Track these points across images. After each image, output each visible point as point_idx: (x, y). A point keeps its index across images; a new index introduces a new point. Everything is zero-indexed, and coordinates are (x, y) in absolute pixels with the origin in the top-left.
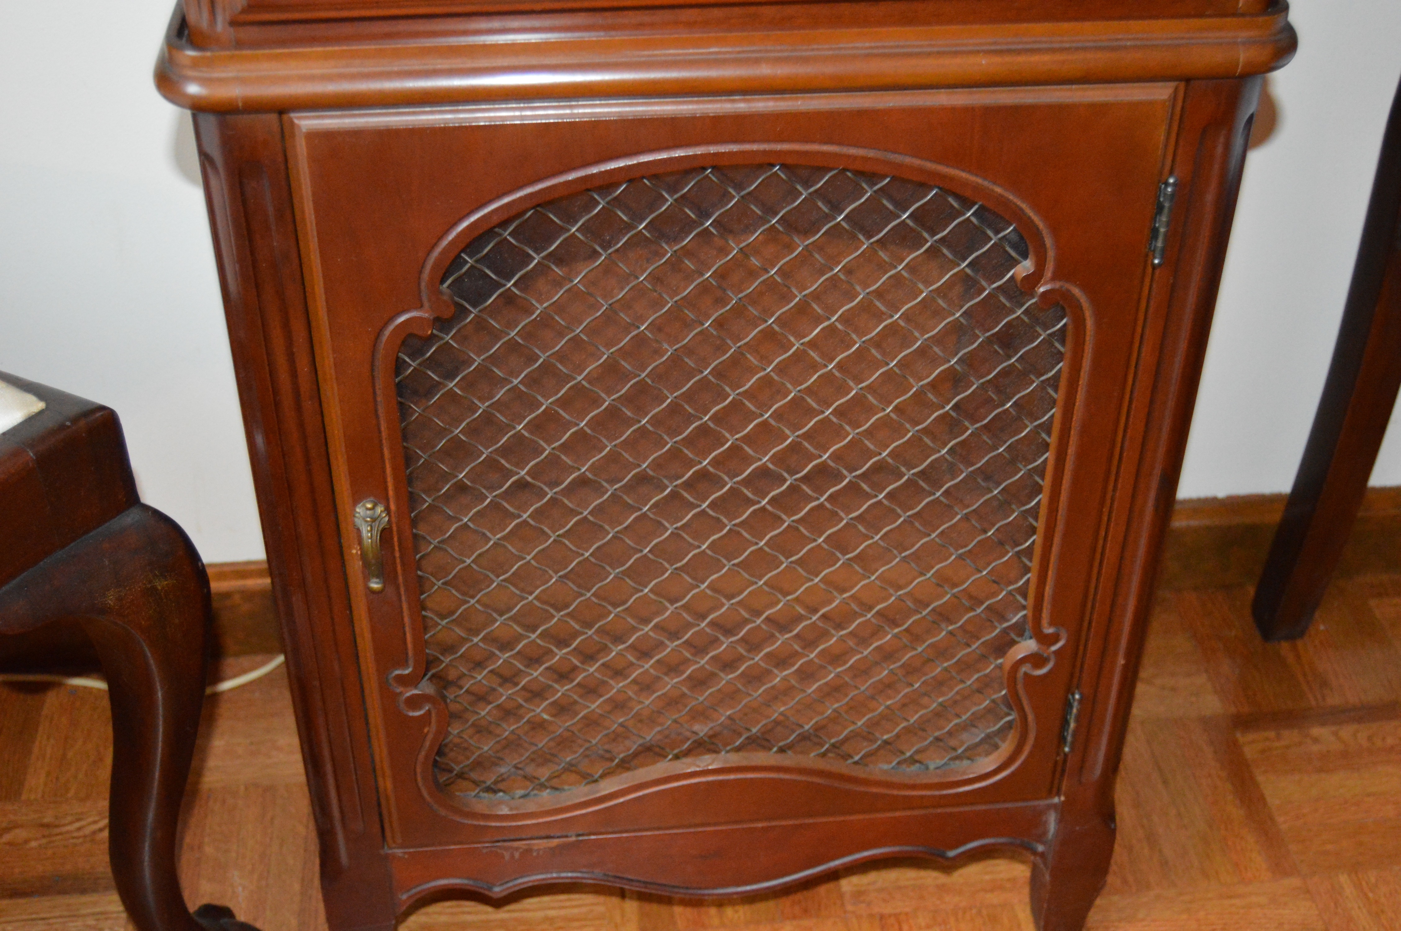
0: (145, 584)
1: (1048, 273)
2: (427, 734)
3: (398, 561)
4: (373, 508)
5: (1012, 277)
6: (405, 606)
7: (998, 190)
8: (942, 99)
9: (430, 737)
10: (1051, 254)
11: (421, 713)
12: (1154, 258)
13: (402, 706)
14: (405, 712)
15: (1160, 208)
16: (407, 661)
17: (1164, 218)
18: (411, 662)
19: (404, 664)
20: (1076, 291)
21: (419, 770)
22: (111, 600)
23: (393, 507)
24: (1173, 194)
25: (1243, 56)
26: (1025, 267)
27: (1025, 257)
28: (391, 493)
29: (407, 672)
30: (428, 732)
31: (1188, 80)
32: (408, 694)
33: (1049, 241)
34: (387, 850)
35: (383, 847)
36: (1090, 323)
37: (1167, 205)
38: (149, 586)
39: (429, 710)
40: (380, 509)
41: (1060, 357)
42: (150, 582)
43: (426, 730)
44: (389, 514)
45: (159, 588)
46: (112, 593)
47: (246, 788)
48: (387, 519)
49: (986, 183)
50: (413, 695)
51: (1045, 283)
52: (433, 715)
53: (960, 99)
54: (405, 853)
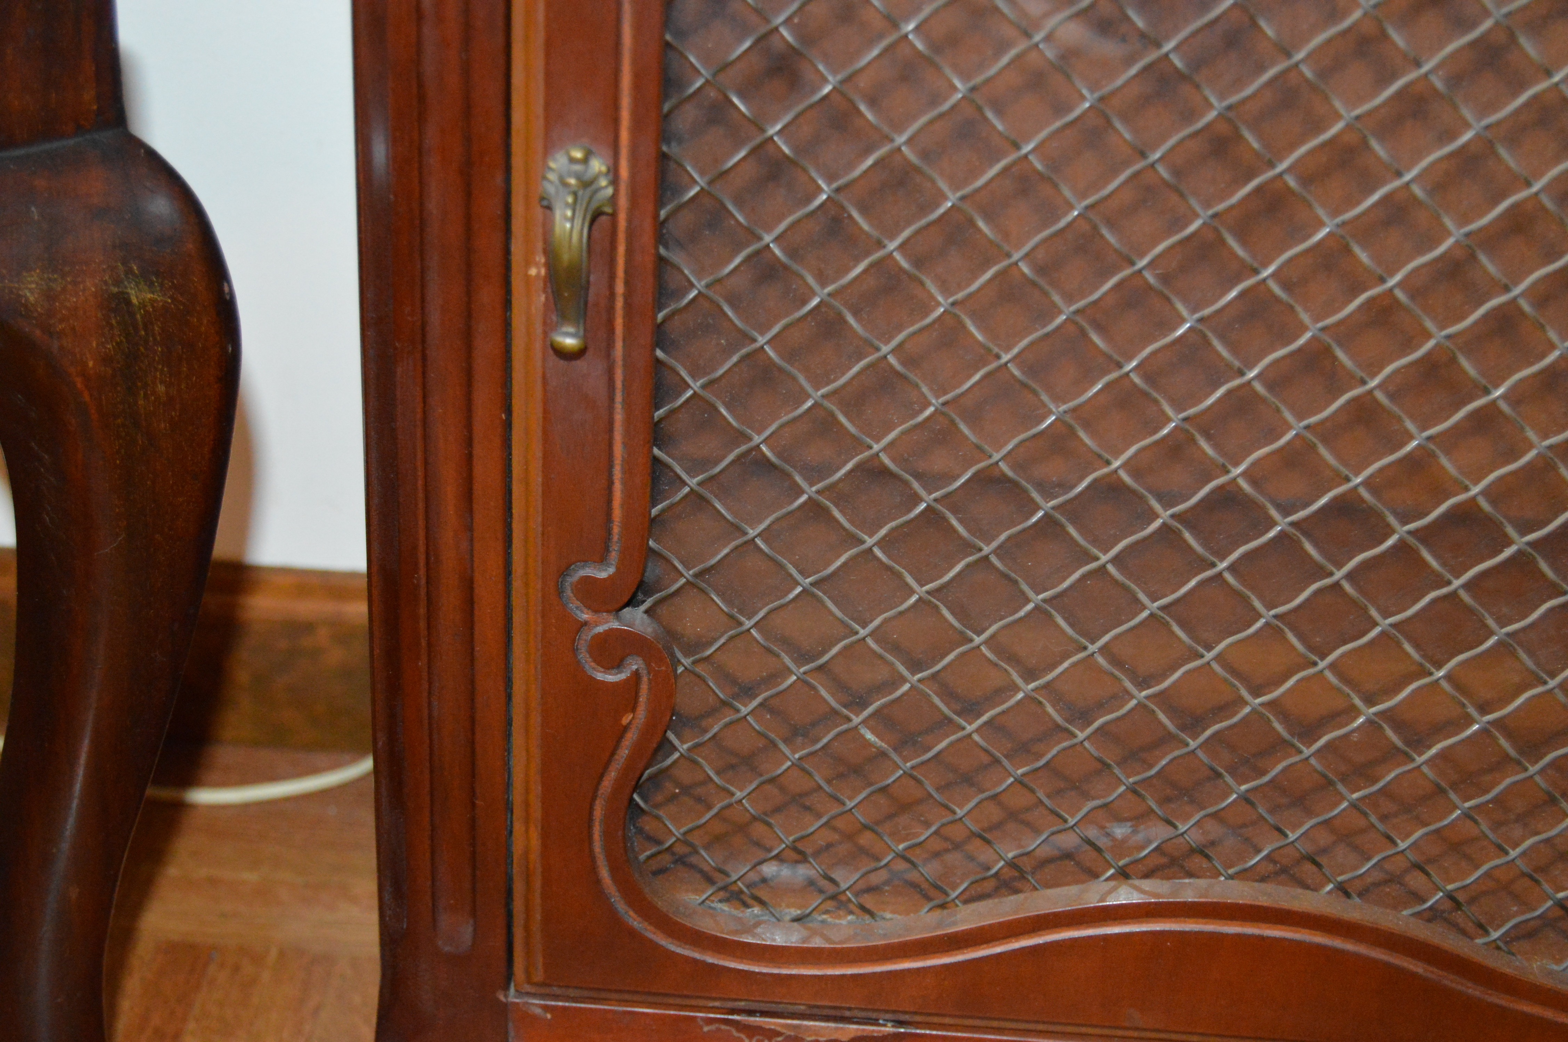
0: (106, 283)
2: (626, 729)
3: (619, 303)
4: (585, 161)
6: (619, 417)
9: (631, 737)
11: (622, 676)
13: (584, 656)
14: (590, 672)
16: (607, 550)
18: (614, 556)
19: (602, 559)
21: (598, 812)
22: (30, 290)
23: (624, 172)
28: (625, 136)
29: (603, 575)
30: (630, 723)
32: (600, 629)
34: (512, 997)
35: (506, 988)
38: (115, 290)
39: (636, 675)
40: (597, 165)
42: (118, 282)
43: (625, 721)
44: (615, 181)
45: (135, 301)
46: (35, 278)
47: (282, 954)
48: (610, 191)
50: (611, 630)
52: (644, 687)
54: (546, 1008)
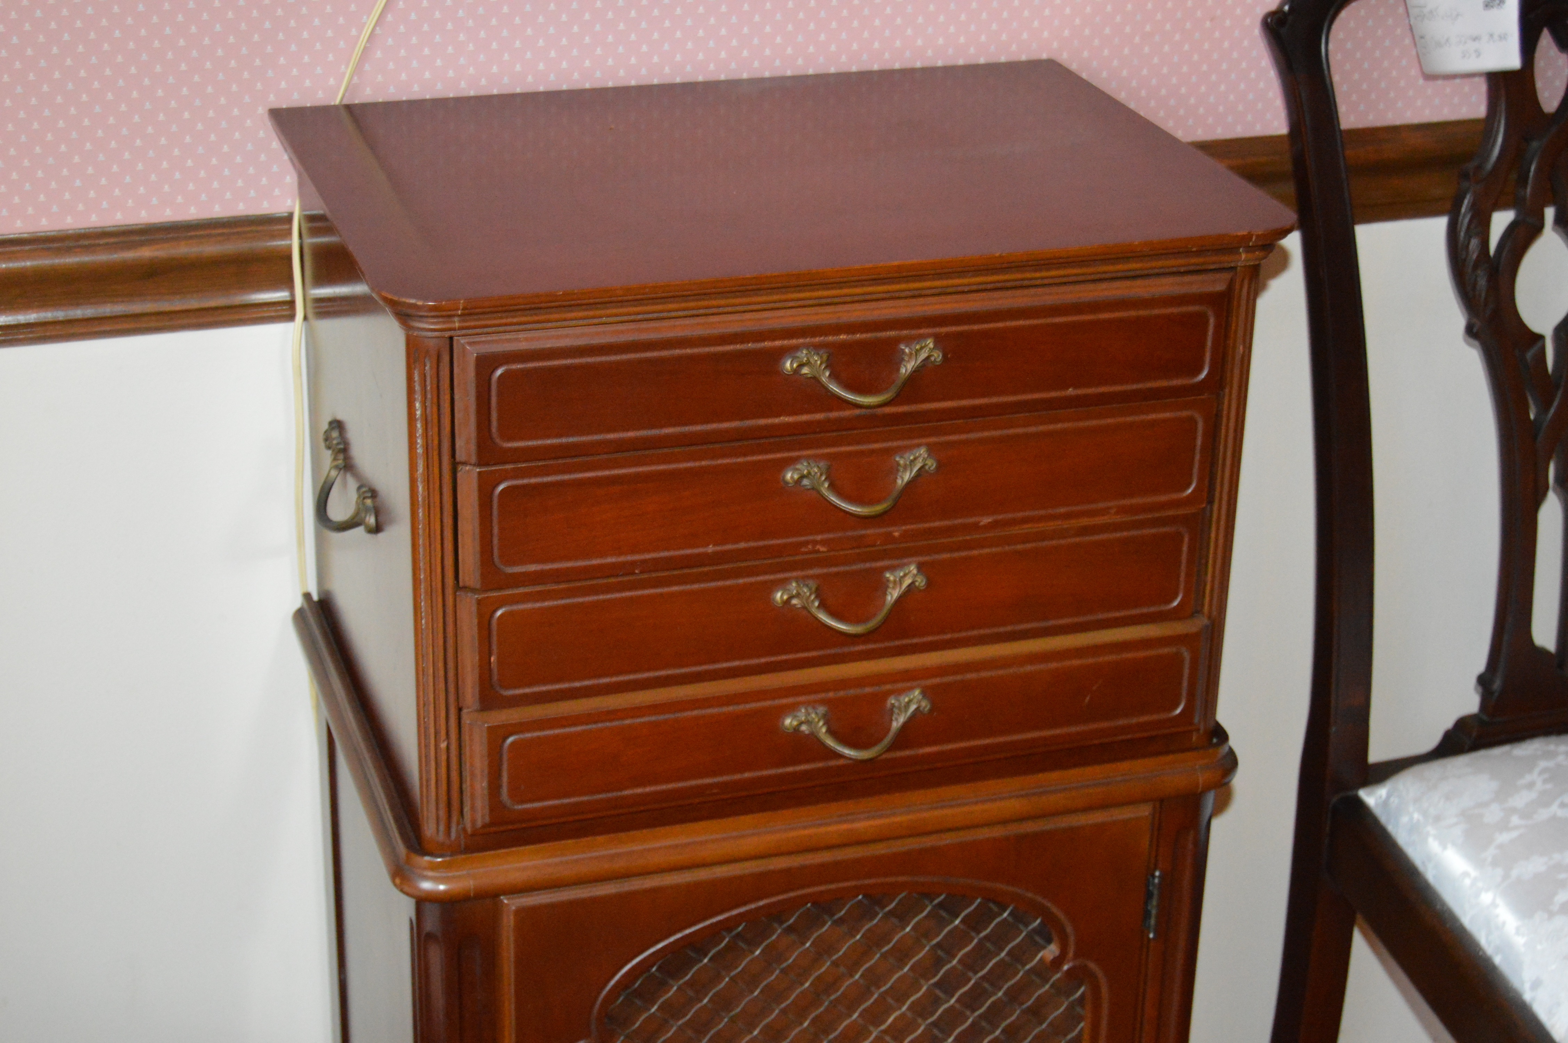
1: (1071, 954)
5: (1041, 959)
7: (1030, 895)
8: (984, 834)
10: (1072, 939)
12: (1149, 933)
15: (1149, 895)
17: (1154, 902)
20: (1092, 966)
24: (1160, 883)
25: (1202, 778)
26: (1051, 951)
27: (1049, 941)
31: (1162, 801)
33: (1069, 929)
36: (1104, 990)
37: (1156, 892)
41: (1080, 1019)
49: (1019, 891)
51: (1068, 962)
53: (998, 832)
